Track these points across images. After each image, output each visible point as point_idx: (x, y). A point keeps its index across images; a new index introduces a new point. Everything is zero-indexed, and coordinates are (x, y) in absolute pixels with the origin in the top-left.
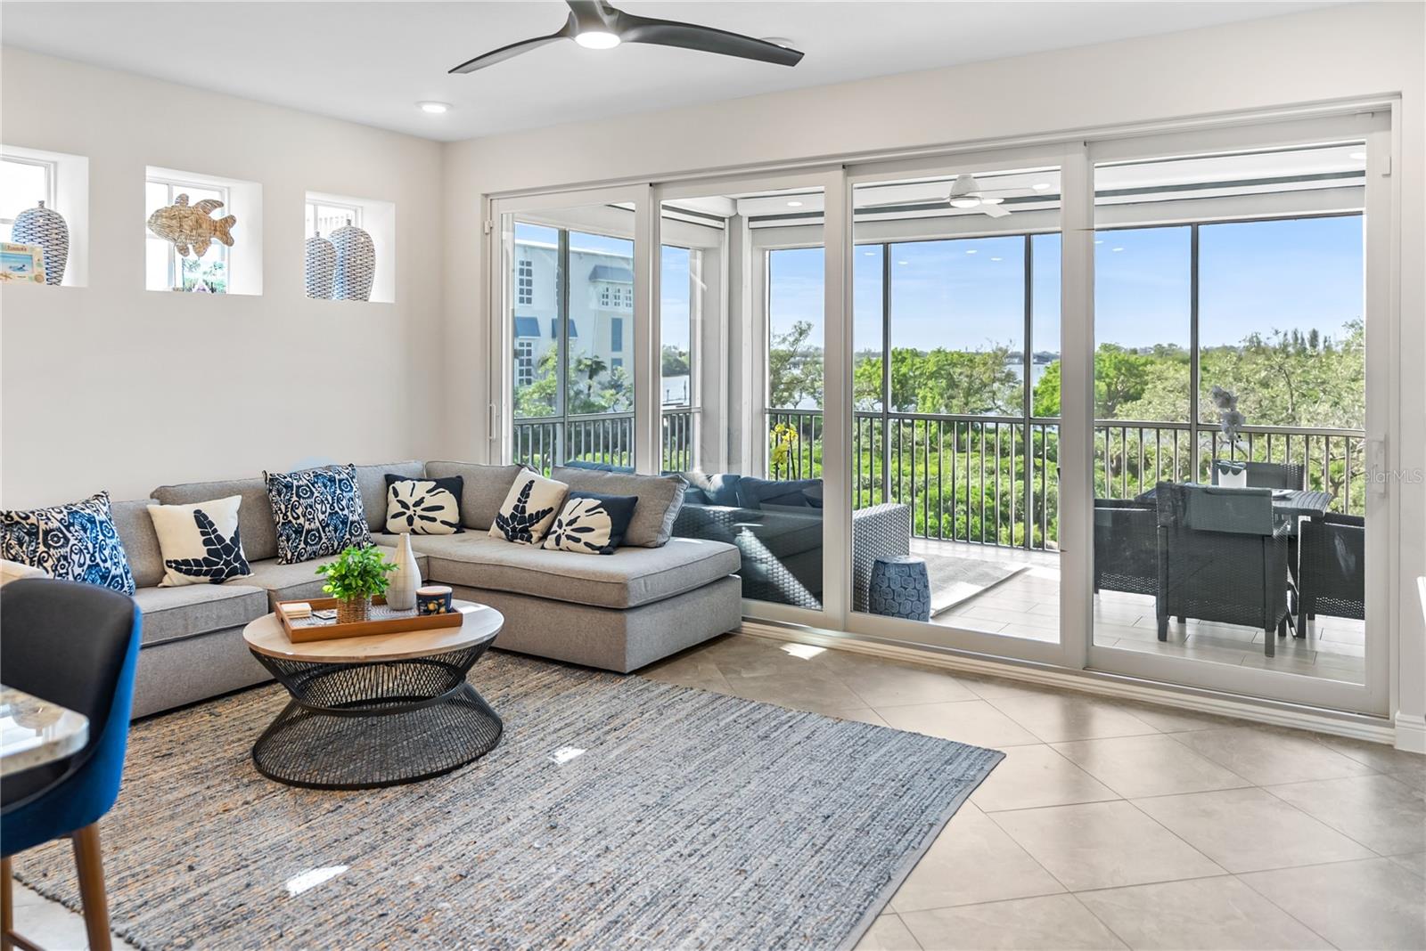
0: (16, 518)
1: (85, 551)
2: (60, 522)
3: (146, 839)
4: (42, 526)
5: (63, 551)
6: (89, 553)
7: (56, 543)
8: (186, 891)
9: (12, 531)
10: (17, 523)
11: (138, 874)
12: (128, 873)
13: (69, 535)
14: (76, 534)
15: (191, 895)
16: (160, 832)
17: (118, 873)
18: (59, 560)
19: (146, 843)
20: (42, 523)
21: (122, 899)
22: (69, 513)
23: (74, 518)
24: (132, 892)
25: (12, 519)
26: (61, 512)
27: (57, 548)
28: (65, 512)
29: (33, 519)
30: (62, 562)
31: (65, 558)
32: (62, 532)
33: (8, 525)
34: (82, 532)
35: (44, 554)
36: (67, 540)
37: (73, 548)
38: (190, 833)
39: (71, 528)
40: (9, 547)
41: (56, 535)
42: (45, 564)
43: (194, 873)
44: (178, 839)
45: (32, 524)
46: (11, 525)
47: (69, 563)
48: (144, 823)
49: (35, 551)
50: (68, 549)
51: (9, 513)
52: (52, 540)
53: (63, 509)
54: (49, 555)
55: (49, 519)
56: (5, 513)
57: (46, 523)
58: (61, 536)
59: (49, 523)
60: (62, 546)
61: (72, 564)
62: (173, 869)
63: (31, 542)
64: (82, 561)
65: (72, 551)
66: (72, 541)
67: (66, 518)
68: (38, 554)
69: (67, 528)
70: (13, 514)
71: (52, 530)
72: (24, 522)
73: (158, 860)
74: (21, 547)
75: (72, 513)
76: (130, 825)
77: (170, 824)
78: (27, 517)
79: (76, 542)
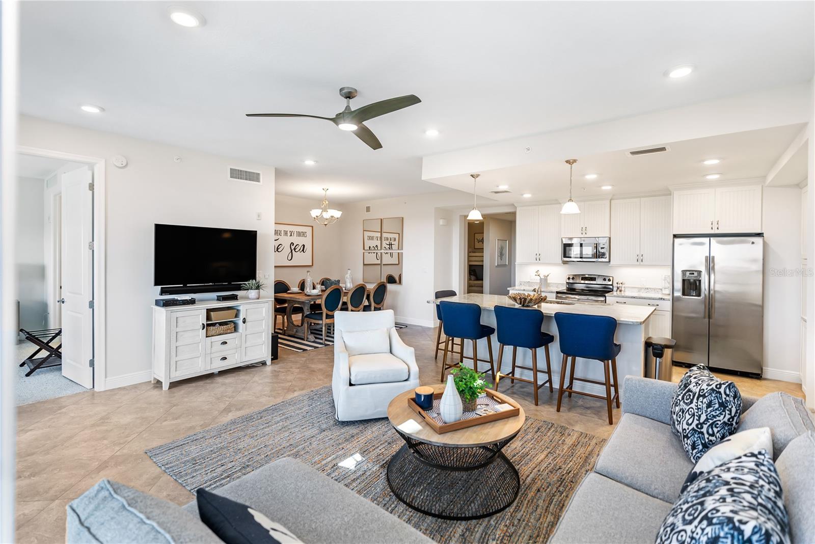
1: (696, 417)
6: (699, 420)
37: (690, 410)
41: (690, 395)
47: (683, 417)
61: (684, 418)
64: (690, 421)
65: (688, 410)
79: (694, 407)
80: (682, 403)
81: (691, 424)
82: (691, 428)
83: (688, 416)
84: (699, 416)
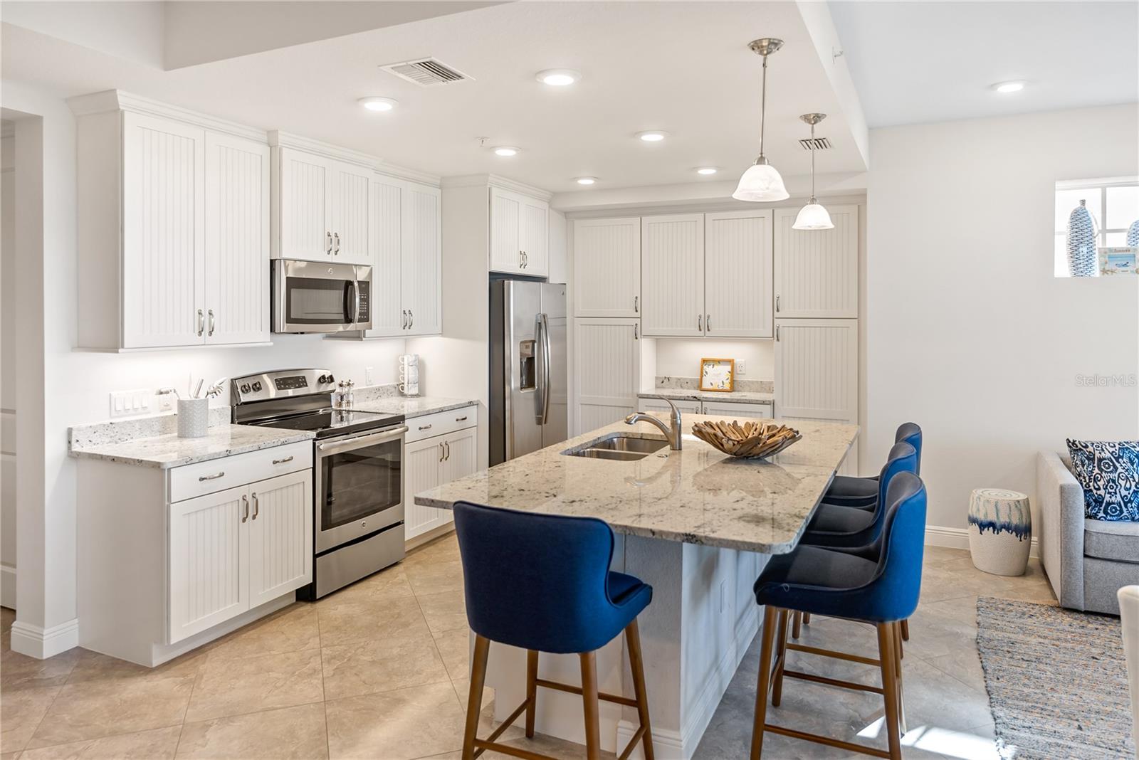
0: (1079, 446)
1: (1131, 479)
2: (1112, 454)
3: (1076, 695)
4: (1097, 455)
5: (1112, 476)
7: (1107, 469)
8: (1061, 738)
9: (1078, 455)
10: (1080, 449)
11: (1046, 710)
12: (1041, 706)
13: (1118, 465)
14: (1124, 465)
15: (1060, 742)
16: (1089, 696)
17: (1037, 703)
18: (1108, 482)
19: (1074, 697)
20: (1097, 453)
21: (1020, 716)
22: (1120, 448)
23: (1124, 453)
24: (1030, 717)
25: (1077, 446)
26: (1115, 446)
27: (1108, 472)
28: (1117, 447)
29: (1090, 449)
30: (1111, 484)
31: (1114, 481)
32: (1112, 461)
33: (1075, 450)
34: (1129, 464)
35: (1098, 475)
36: (1116, 468)
37: (1121, 475)
38: (1109, 709)
39: (1120, 460)
40: (1076, 465)
42: (1098, 483)
43: (1079, 732)
44: (1095, 707)
45: (1090, 452)
46: (1077, 450)
47: (1117, 486)
48: (1088, 686)
49: (1092, 472)
50: (1116, 475)
51: (1074, 441)
52: (1104, 466)
53: (1116, 445)
54: (1101, 476)
55: (1103, 450)
56: (1072, 441)
57: (1100, 453)
58: (1111, 464)
59: (1103, 453)
60: (1111, 472)
61: (1119, 487)
62: (1069, 721)
63: (1089, 465)
64: (1128, 486)
65: (1119, 476)
66: (1120, 470)
67: (1117, 452)
68: (1094, 474)
69: (1117, 459)
70: (1077, 443)
71: (1105, 459)
72: (1084, 449)
73: (1067, 711)
74: (1083, 467)
75: (1123, 448)
76: (1077, 682)
77: (1102, 696)
78: (1086, 447)
79: (1123, 471)
80: (1104, 474)
81: (1130, 488)
82: (1131, 491)
83: (1123, 483)
84: (1133, 477)
